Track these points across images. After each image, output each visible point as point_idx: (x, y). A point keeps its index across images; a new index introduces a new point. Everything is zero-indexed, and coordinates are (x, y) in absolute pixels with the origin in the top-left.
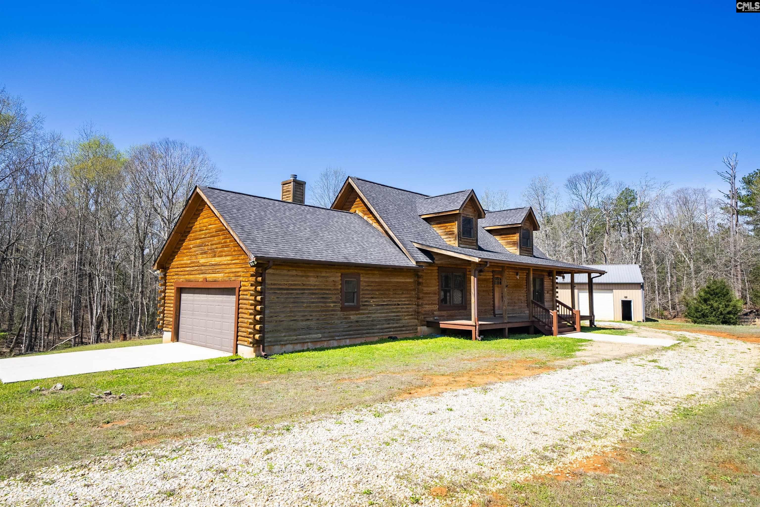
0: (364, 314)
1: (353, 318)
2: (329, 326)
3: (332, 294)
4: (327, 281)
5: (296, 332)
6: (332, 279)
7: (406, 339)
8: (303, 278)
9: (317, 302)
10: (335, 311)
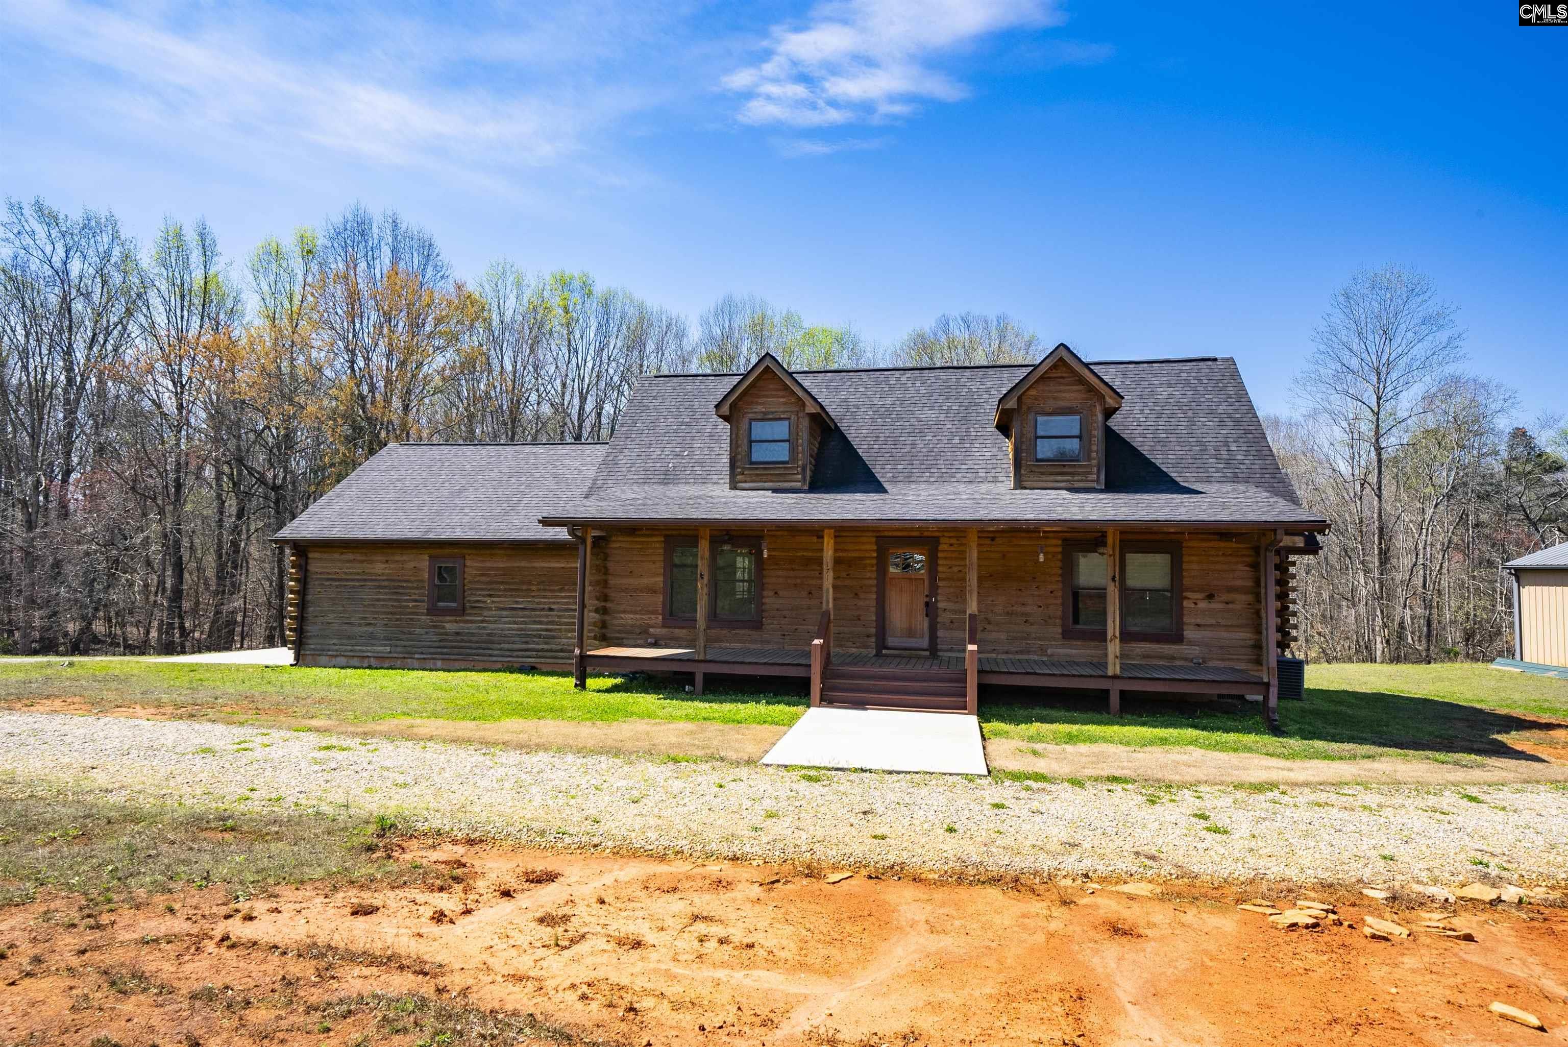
0: (472, 622)
1: (450, 627)
2: (404, 637)
3: (413, 588)
4: (403, 569)
9: (384, 600)
10: (417, 614)
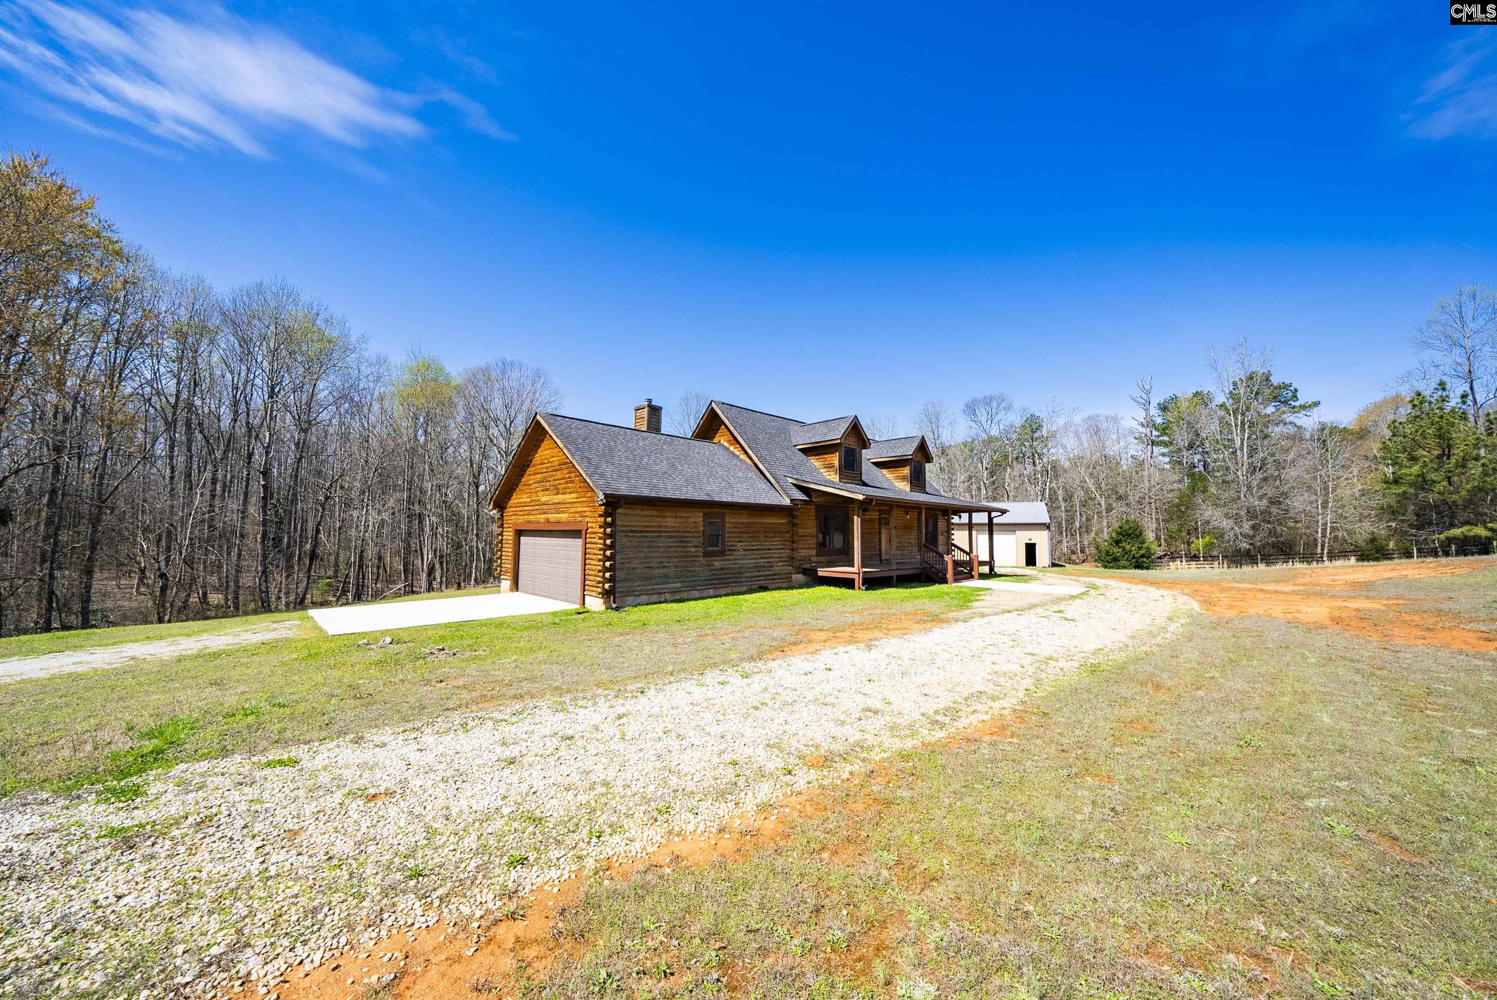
0: (730, 560)
1: (718, 564)
2: (690, 574)
3: (693, 537)
4: (687, 523)
5: (652, 582)
6: (692, 520)
7: (779, 588)
8: (660, 519)
9: (675, 547)
10: (696, 556)
